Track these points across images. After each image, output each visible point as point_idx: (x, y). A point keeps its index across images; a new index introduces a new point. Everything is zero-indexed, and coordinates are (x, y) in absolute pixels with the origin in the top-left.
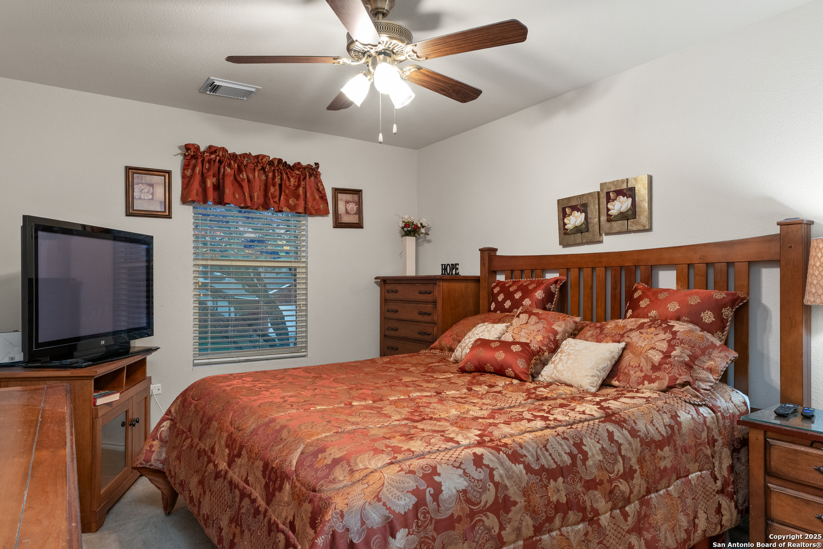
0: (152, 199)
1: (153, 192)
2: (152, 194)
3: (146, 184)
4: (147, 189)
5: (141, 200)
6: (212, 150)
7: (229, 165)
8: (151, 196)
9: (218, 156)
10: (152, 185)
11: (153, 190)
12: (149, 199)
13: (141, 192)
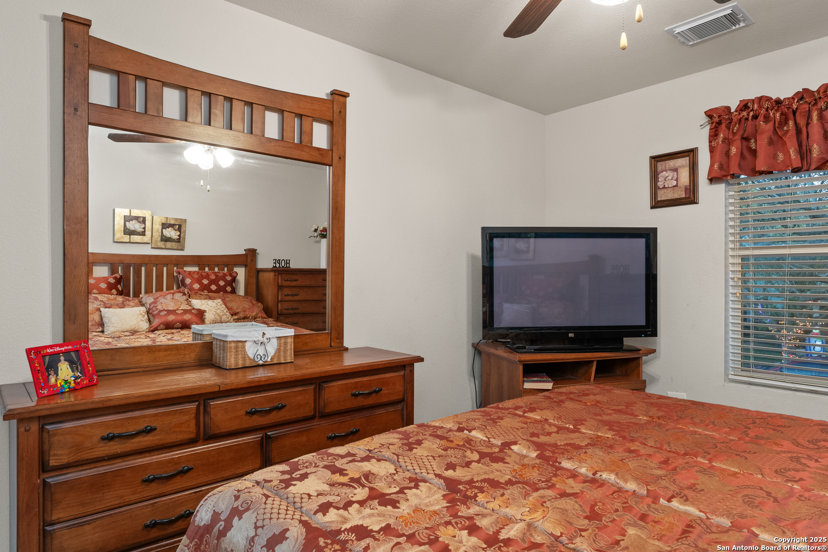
0: (676, 186)
1: (677, 177)
2: (677, 180)
3: (671, 170)
4: (670, 174)
5: (665, 189)
6: (744, 106)
7: (767, 119)
8: (675, 182)
9: (752, 110)
10: (675, 170)
11: (677, 175)
12: (674, 186)
13: (665, 180)
